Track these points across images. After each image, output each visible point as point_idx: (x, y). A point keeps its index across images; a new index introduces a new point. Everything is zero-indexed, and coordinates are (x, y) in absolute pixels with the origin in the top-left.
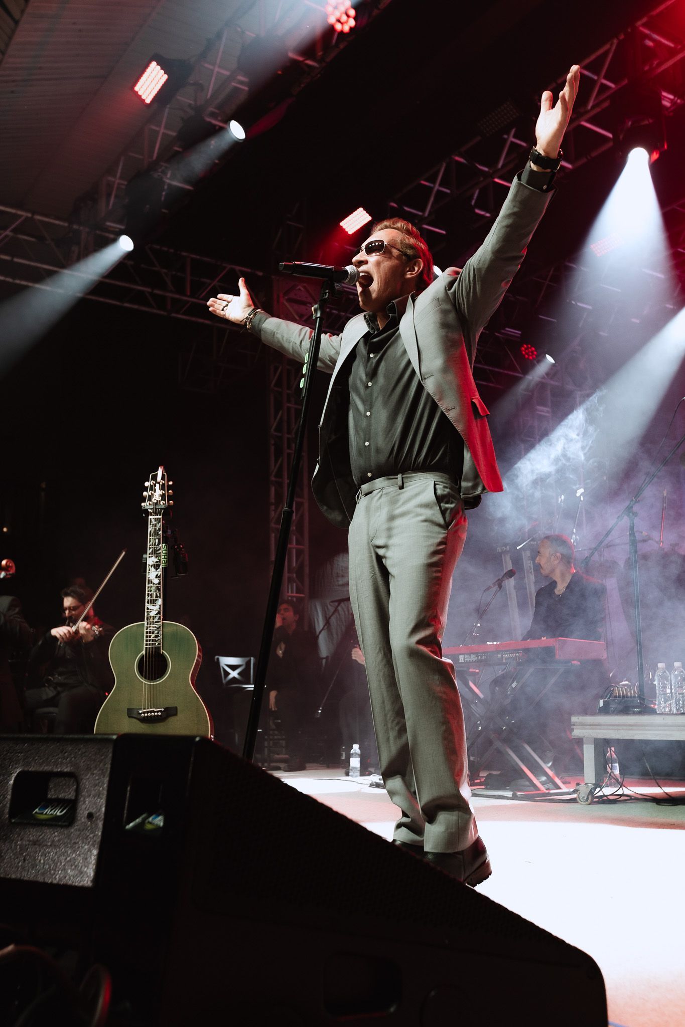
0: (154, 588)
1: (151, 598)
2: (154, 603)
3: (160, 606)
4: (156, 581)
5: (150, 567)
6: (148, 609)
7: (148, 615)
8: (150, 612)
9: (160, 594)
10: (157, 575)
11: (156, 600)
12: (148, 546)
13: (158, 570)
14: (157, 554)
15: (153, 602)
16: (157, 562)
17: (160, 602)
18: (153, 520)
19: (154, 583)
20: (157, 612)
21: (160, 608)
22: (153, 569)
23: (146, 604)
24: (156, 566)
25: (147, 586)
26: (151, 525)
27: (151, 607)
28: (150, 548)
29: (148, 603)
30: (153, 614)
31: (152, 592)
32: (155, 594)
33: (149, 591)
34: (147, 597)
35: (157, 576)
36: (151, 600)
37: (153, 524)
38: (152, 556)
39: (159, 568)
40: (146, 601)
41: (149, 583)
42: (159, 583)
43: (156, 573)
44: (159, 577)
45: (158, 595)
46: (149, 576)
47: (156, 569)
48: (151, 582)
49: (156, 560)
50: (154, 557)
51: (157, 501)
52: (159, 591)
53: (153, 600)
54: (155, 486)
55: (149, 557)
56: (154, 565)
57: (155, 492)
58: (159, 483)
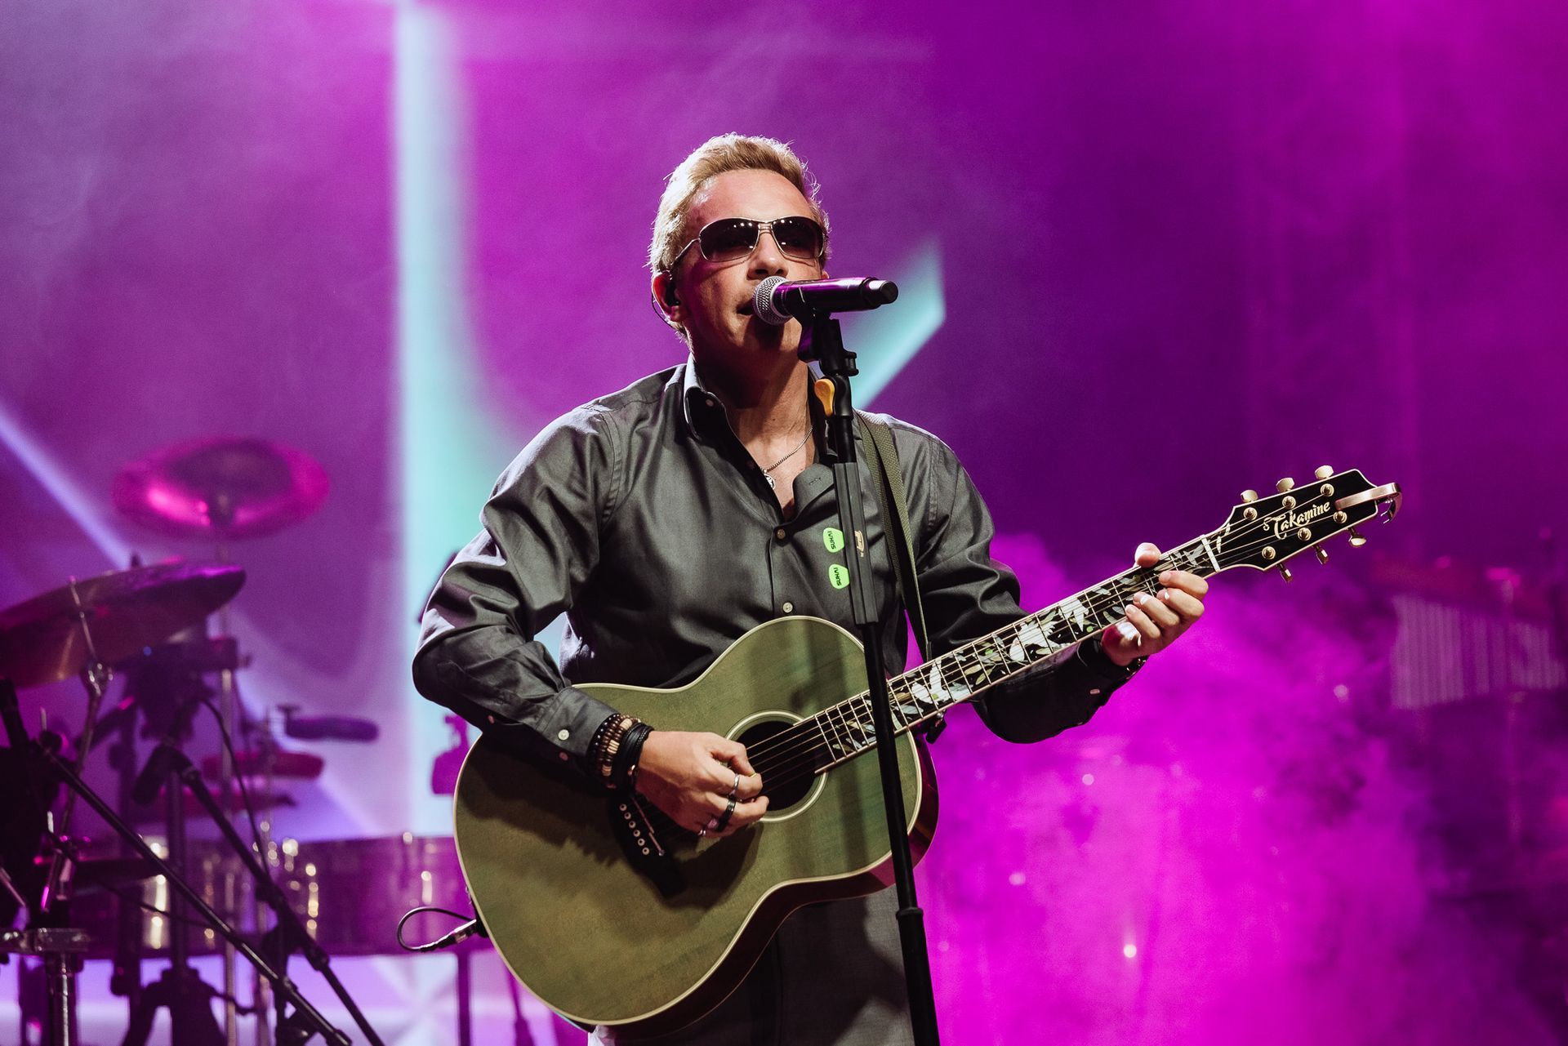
0: (992, 657)
1: (962, 663)
2: (949, 679)
3: (951, 700)
4: (1017, 654)
5: (1053, 615)
6: (927, 670)
7: (909, 679)
8: (921, 682)
9: (985, 682)
10: (1035, 647)
11: (962, 682)
12: (1112, 579)
13: (1053, 644)
14: (1100, 615)
15: (952, 676)
16: (1075, 626)
17: (961, 694)
18: (1198, 552)
19: (1008, 650)
20: (928, 700)
21: (941, 704)
22: (1048, 626)
23: (939, 660)
24: (1062, 633)
25: (993, 634)
26: (1181, 552)
27: (936, 676)
28: (1106, 587)
29: (944, 662)
30: (918, 692)
31: (980, 658)
32: (978, 668)
33: (978, 647)
34: (960, 650)
35: (1032, 649)
36: (956, 666)
37: (1185, 558)
38: (1086, 605)
39: (1059, 642)
40: (948, 655)
41: (1001, 636)
42: (1015, 666)
43: (1043, 644)
44: (1034, 657)
45: (979, 681)
46: (1025, 628)
47: (1052, 638)
48: (1010, 641)
49: (1080, 621)
50: (1086, 611)
51: (1272, 531)
52: (994, 676)
53: (959, 674)
54: (1320, 502)
55: (1081, 598)
56: (1064, 623)
57: (1297, 512)
58: (1333, 509)
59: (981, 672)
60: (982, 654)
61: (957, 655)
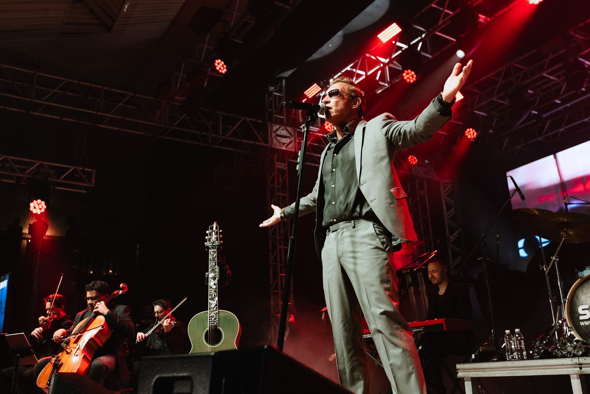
0: (213, 291)
1: (211, 297)
2: (213, 300)
3: (217, 301)
4: (214, 287)
5: (211, 279)
6: (210, 303)
7: (210, 306)
9: (216, 294)
10: (215, 283)
11: (215, 298)
12: (209, 267)
13: (215, 281)
14: (214, 271)
15: (213, 299)
16: (214, 276)
17: (216, 299)
18: (212, 252)
19: (213, 288)
20: (215, 305)
21: (217, 303)
22: (212, 280)
23: (209, 300)
24: (214, 278)
25: (209, 290)
26: (210, 255)
27: (211, 302)
28: (210, 268)
29: (210, 300)
30: (213, 306)
31: (212, 293)
32: (213, 294)
33: (210, 293)
34: (209, 296)
35: (214, 284)
36: (211, 298)
37: (212, 254)
38: (212, 273)
39: (216, 279)
40: (209, 298)
41: (210, 288)
42: (216, 288)
43: (214, 282)
44: (216, 284)
45: (216, 295)
46: (210, 284)
47: (214, 280)
48: (212, 287)
49: (214, 275)
50: (213, 273)
51: (214, 241)
52: (216, 292)
53: (213, 298)
54: (212, 233)
55: (210, 273)
56: (213, 277)
57: (212, 236)
58: (214, 231)
59: (214, 294)
60: (211, 293)
61: (209, 297)
